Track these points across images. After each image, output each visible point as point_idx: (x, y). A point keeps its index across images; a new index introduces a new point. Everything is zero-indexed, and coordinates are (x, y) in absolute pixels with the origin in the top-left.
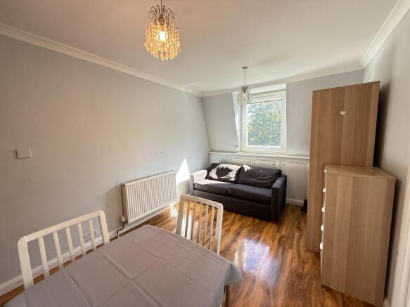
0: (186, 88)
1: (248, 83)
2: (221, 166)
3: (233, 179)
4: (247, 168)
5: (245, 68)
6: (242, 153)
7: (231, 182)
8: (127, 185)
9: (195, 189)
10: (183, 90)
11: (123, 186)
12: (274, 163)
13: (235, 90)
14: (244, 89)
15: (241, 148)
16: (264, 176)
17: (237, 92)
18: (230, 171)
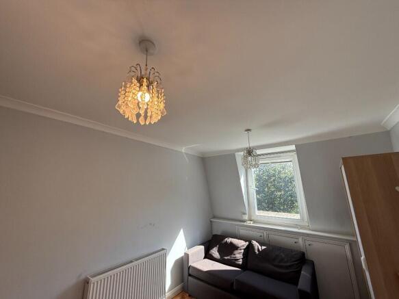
0: (186, 149)
1: (252, 145)
3: (240, 262)
5: (248, 130)
6: (251, 224)
8: (93, 280)
9: (190, 275)
10: (183, 151)
11: (86, 282)
12: (296, 240)
13: (239, 150)
14: (250, 152)
15: (250, 216)
17: (242, 153)
18: (236, 248)
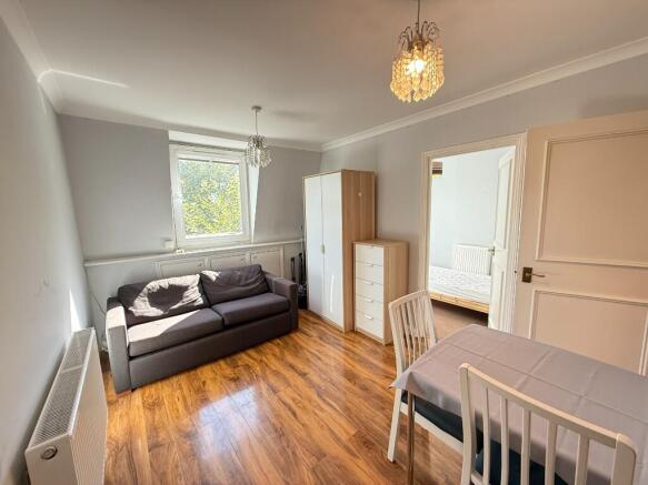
2: (154, 285)
3: (201, 301)
4: (213, 275)
5: (257, 108)
6: (184, 252)
7: (200, 307)
9: (131, 358)
12: (242, 257)
16: (247, 279)
